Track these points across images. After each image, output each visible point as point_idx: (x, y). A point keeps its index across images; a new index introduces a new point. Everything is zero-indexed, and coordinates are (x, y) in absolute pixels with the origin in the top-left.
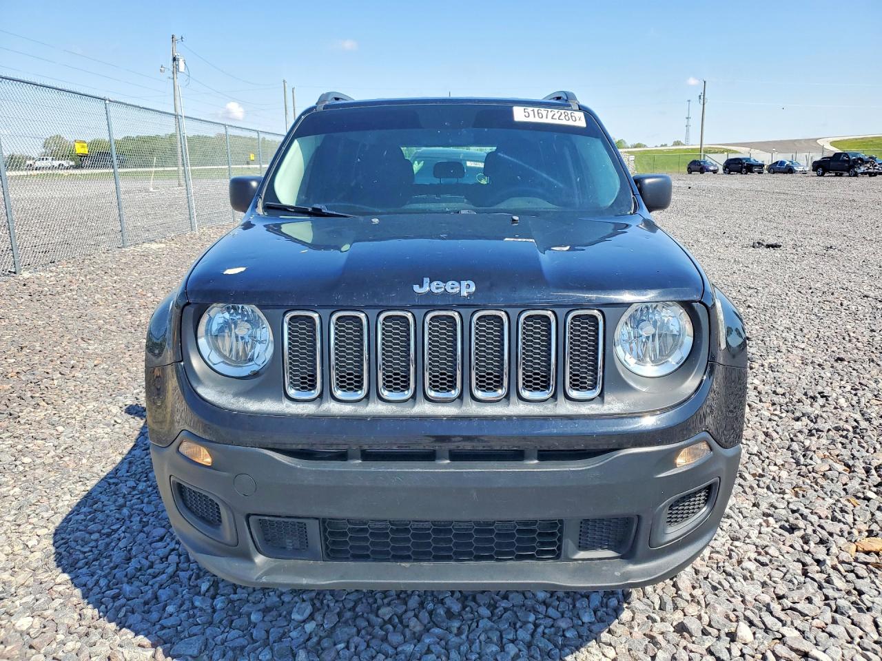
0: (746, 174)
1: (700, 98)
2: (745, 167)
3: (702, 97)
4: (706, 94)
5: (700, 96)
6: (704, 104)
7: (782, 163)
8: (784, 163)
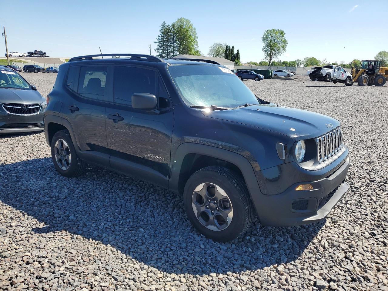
0: (37, 72)
1: (3, 35)
2: (36, 70)
3: (4, 34)
4: (6, 33)
5: (3, 34)
6: (5, 38)
7: (52, 68)
8: (53, 68)
